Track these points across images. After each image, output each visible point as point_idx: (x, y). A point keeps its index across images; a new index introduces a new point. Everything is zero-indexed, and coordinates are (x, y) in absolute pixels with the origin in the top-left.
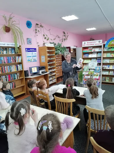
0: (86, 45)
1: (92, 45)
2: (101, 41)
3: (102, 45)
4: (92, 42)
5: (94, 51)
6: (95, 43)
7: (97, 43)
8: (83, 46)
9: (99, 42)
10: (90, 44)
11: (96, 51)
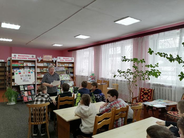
0: (17, 58)
1: (24, 58)
2: (35, 56)
3: (36, 60)
4: (24, 56)
5: (26, 65)
6: (28, 58)
7: (29, 57)
8: (12, 59)
9: (33, 57)
10: (22, 57)
11: (28, 66)
